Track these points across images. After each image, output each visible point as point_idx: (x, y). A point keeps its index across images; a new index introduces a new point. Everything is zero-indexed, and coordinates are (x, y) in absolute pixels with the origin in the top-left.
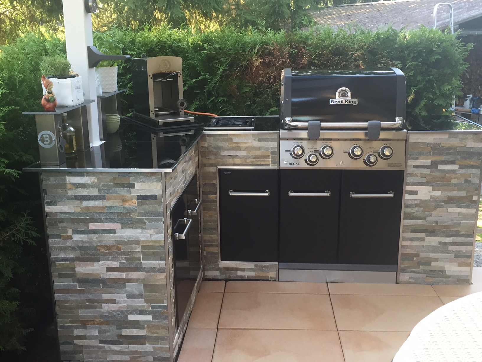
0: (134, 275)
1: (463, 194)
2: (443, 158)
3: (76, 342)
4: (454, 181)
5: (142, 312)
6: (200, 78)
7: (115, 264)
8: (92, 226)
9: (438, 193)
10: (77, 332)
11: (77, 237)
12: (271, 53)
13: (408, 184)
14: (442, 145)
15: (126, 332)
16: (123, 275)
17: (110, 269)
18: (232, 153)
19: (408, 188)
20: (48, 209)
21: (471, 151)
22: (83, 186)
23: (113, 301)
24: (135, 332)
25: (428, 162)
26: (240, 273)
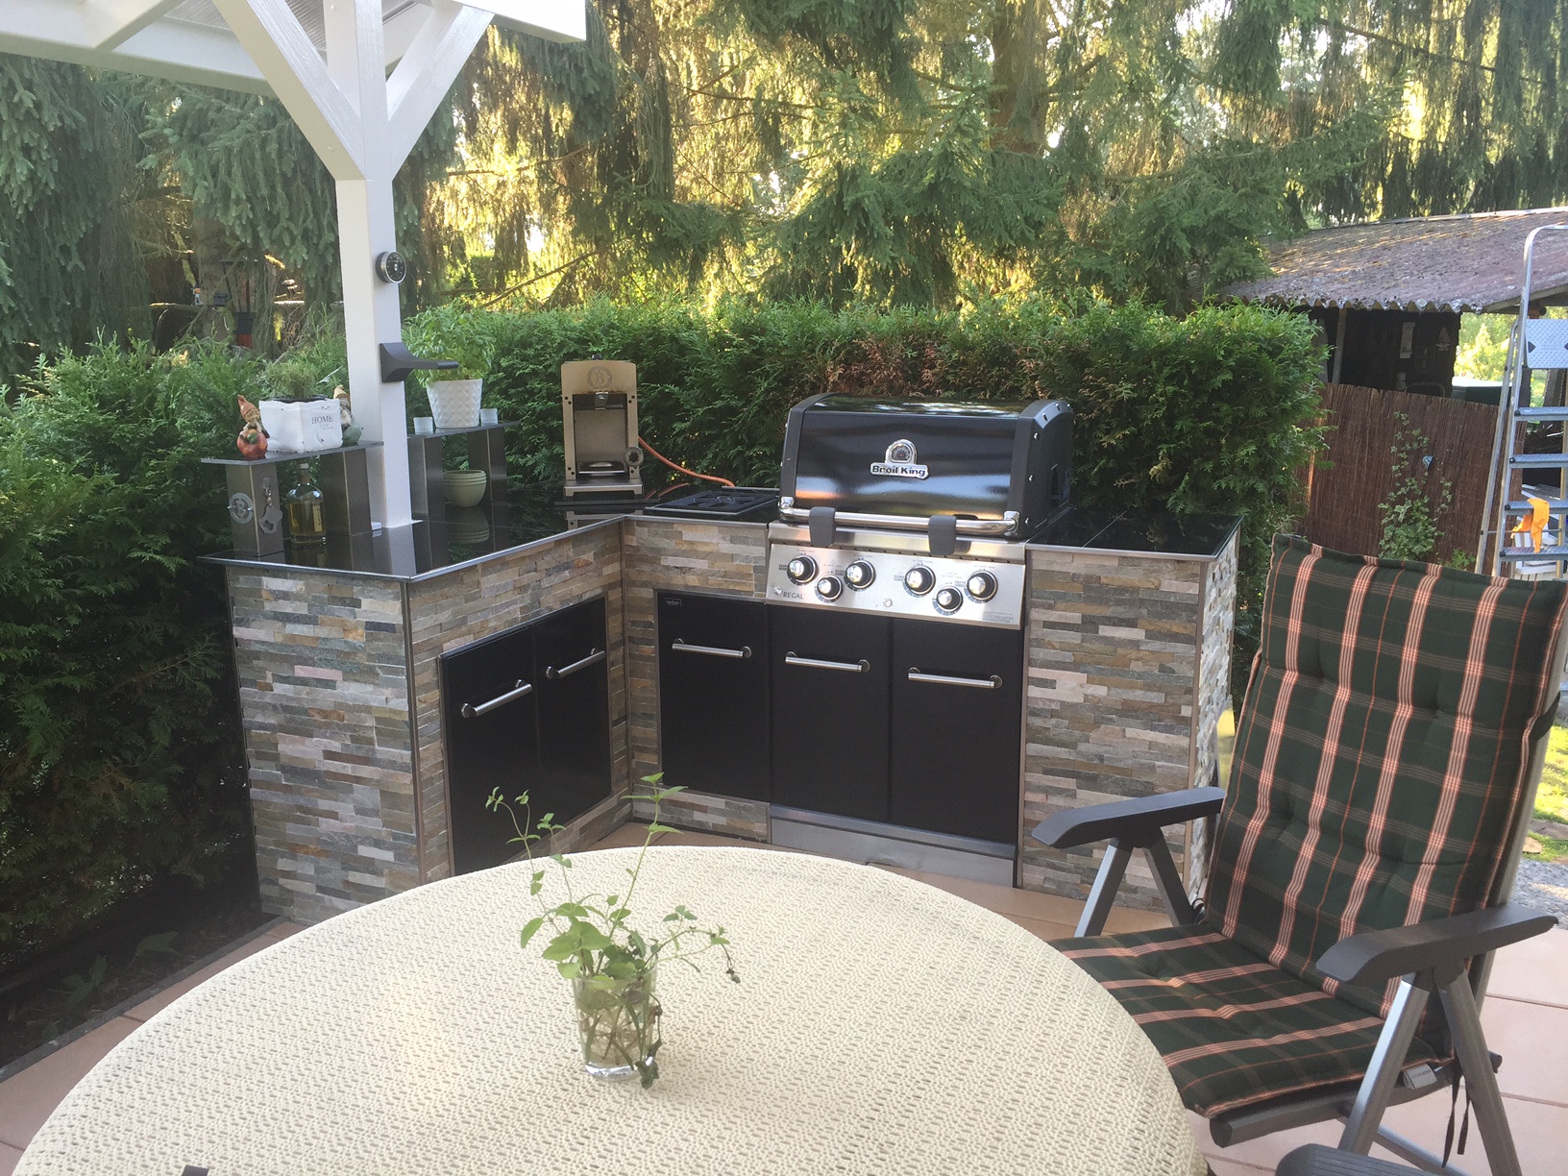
0: (365, 771)
1: (1156, 698)
2: (1109, 611)
3: (282, 881)
4: (1137, 667)
5: (378, 844)
6: (719, 404)
7: (335, 746)
8: (301, 671)
9: (1101, 691)
10: (283, 864)
11: (280, 688)
12: (864, 357)
13: (1032, 663)
14: (1103, 580)
15: (355, 877)
16: (348, 768)
17: (330, 755)
18: (681, 562)
19: (1034, 672)
20: (238, 632)
21: (1172, 599)
22: (285, 596)
23: (334, 815)
24: (369, 880)
25: (1075, 617)
26: (698, 816)
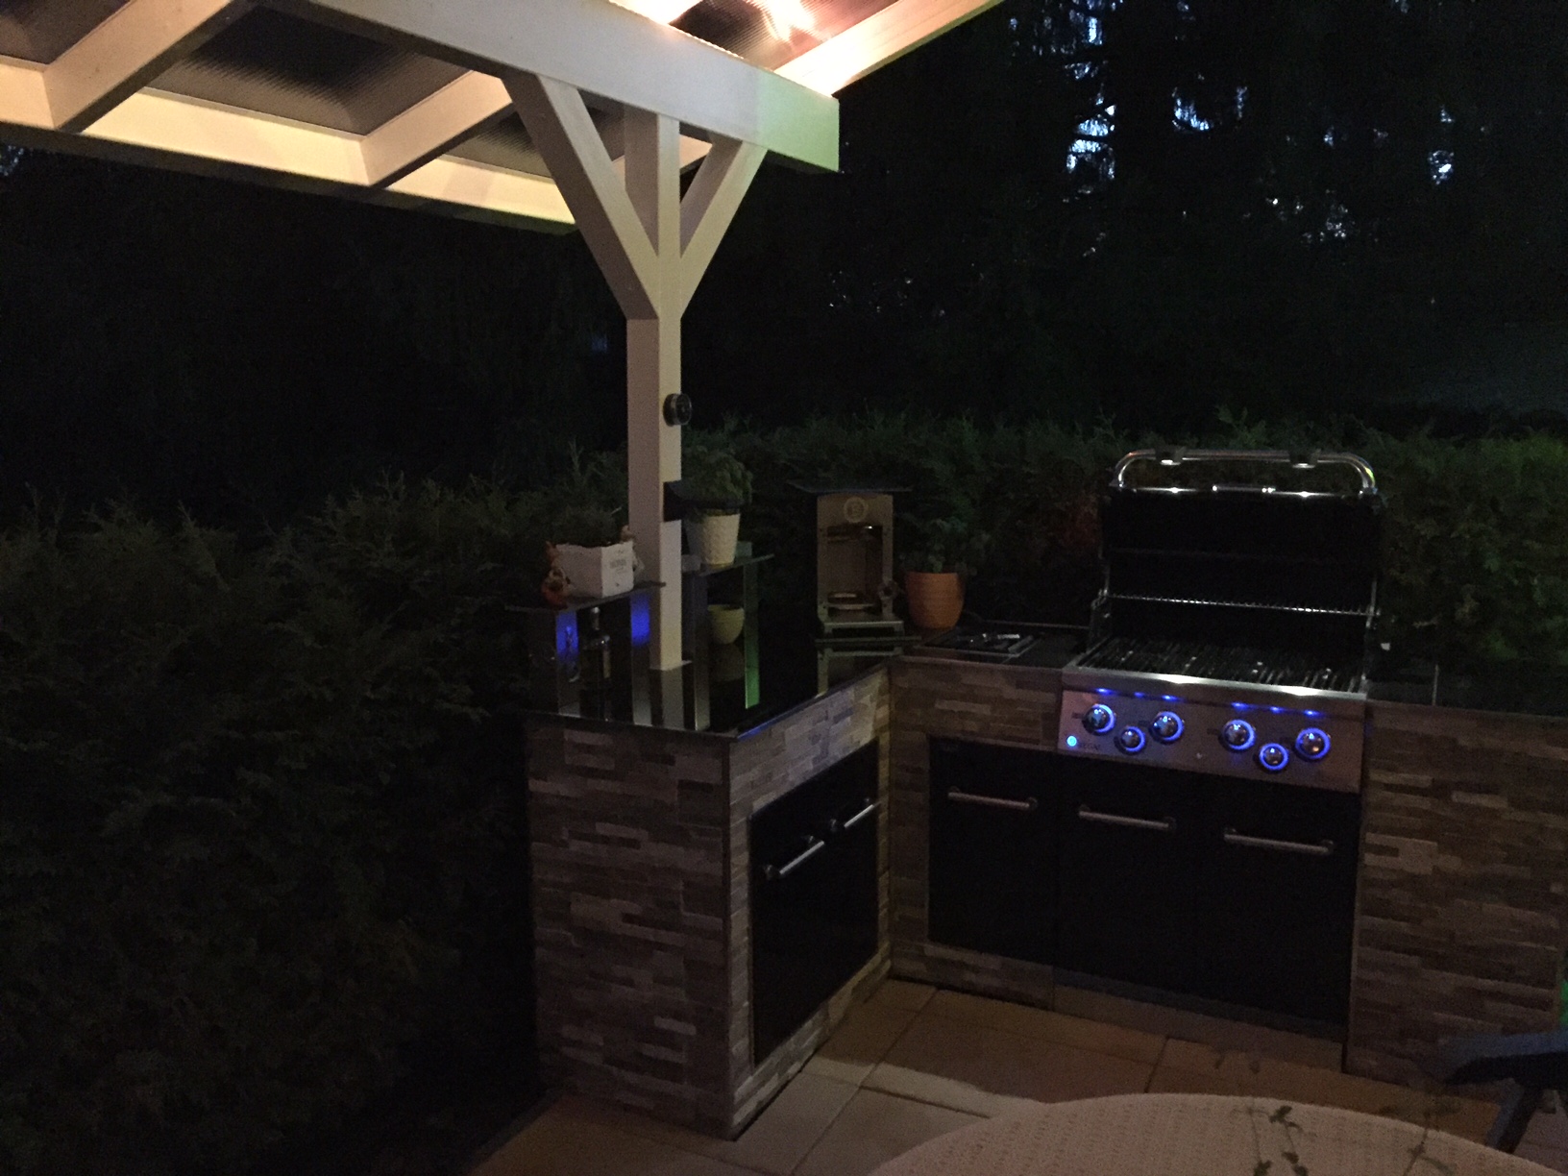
0: (667, 937)
1: (1522, 872)
2: (1464, 777)
4: (1498, 837)
5: (678, 1016)
7: (634, 908)
9: (1454, 862)
11: (575, 846)
13: (1371, 828)
15: (650, 1050)
17: (629, 918)
18: (960, 706)
19: (1371, 838)
21: (1542, 766)
22: (589, 749)
24: (665, 1054)
25: (1424, 779)
